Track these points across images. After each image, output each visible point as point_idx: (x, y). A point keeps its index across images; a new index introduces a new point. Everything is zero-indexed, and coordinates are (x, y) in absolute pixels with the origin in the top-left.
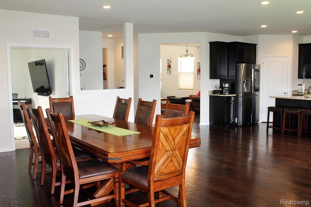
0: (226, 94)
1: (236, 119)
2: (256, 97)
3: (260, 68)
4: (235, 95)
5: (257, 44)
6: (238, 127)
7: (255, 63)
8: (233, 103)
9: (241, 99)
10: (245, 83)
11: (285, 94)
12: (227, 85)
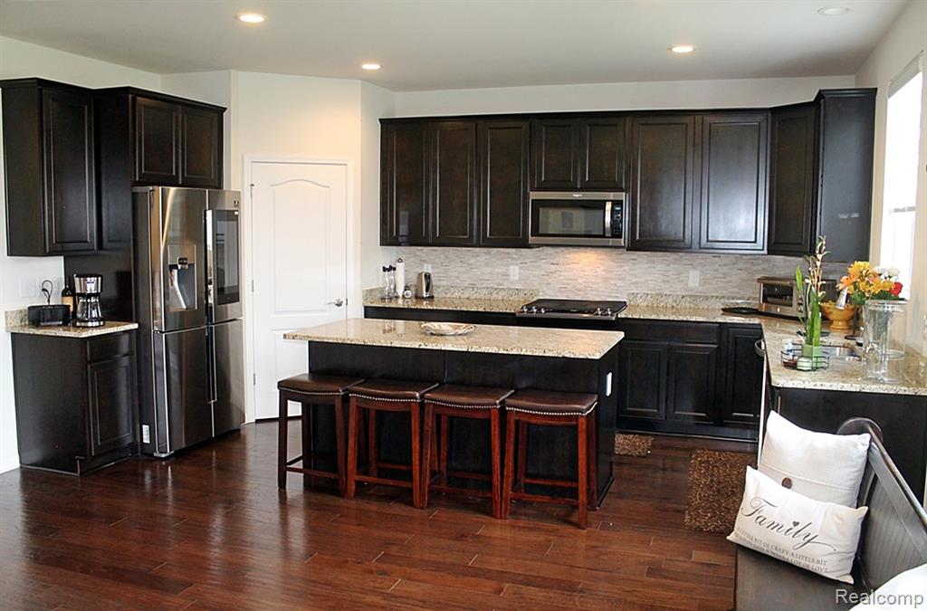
0: (90, 324)
1: (146, 428)
2: (229, 323)
3: (237, 204)
4: (135, 326)
5: (226, 109)
6: (157, 463)
7: (217, 183)
8: (125, 361)
9: (160, 346)
10: (176, 271)
11: (339, 305)
12: (92, 286)
